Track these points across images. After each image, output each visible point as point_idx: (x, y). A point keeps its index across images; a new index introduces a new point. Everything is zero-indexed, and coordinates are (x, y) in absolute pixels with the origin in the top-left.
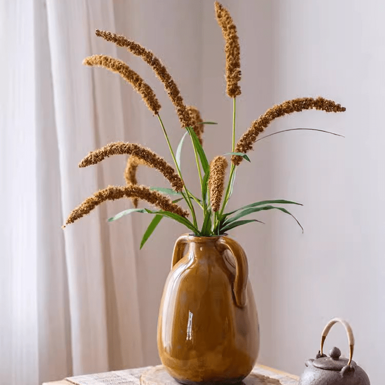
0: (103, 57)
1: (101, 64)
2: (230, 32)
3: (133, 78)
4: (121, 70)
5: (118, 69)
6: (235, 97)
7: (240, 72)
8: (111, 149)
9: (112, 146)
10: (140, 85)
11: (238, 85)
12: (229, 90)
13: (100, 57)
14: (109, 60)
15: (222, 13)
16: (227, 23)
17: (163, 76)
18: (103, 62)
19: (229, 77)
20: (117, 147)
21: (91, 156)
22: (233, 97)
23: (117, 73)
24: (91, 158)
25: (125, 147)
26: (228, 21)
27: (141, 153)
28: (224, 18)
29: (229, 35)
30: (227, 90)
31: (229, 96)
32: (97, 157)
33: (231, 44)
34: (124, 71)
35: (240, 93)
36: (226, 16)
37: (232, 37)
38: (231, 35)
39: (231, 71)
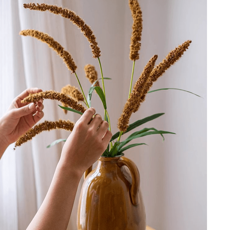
0: (35, 31)
1: (33, 36)
2: (138, 16)
3: (56, 47)
4: (48, 41)
5: (46, 40)
6: (135, 61)
7: (140, 44)
8: (46, 95)
9: (47, 93)
10: (62, 52)
11: (138, 53)
12: (132, 55)
13: (33, 31)
14: (39, 34)
15: (134, 1)
16: (136, 9)
17: (79, 23)
18: (35, 35)
19: (133, 46)
20: (50, 94)
21: (31, 97)
22: (134, 60)
23: (45, 43)
24: (31, 99)
25: (56, 96)
26: (137, 8)
27: (67, 101)
28: (135, 5)
29: (137, 17)
30: (130, 55)
31: (131, 59)
32: (35, 99)
33: (137, 23)
34: (50, 42)
35: (138, 58)
36: (137, 4)
37: (139, 19)
38: (138, 18)
39: (134, 42)
